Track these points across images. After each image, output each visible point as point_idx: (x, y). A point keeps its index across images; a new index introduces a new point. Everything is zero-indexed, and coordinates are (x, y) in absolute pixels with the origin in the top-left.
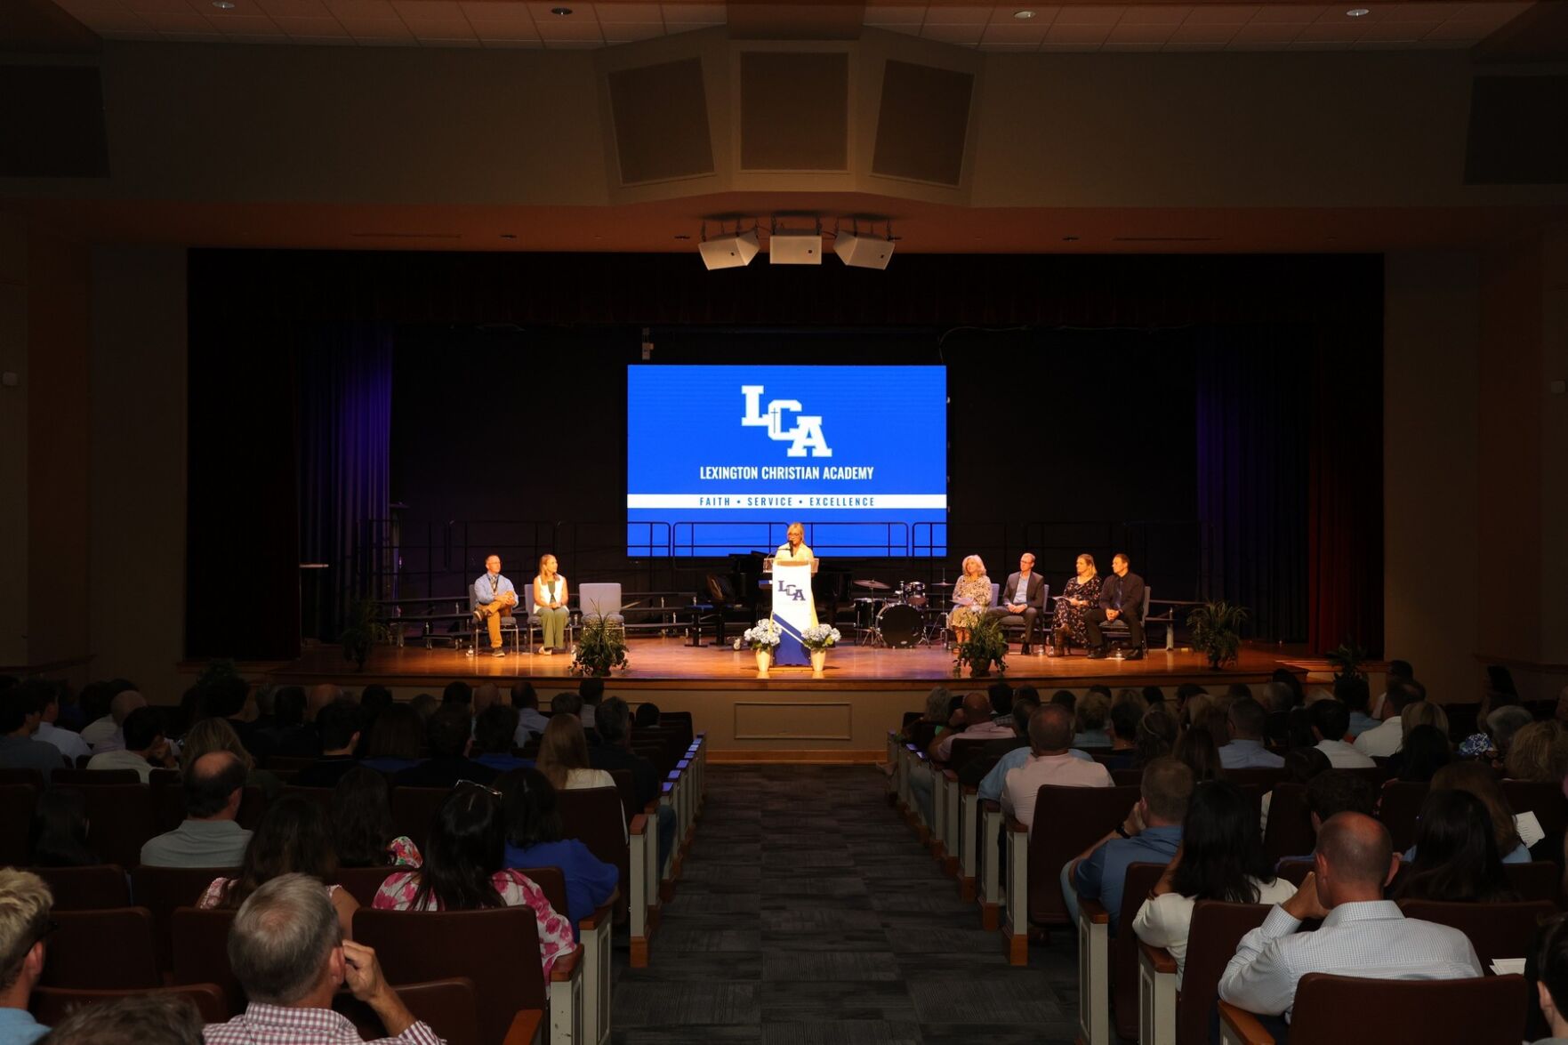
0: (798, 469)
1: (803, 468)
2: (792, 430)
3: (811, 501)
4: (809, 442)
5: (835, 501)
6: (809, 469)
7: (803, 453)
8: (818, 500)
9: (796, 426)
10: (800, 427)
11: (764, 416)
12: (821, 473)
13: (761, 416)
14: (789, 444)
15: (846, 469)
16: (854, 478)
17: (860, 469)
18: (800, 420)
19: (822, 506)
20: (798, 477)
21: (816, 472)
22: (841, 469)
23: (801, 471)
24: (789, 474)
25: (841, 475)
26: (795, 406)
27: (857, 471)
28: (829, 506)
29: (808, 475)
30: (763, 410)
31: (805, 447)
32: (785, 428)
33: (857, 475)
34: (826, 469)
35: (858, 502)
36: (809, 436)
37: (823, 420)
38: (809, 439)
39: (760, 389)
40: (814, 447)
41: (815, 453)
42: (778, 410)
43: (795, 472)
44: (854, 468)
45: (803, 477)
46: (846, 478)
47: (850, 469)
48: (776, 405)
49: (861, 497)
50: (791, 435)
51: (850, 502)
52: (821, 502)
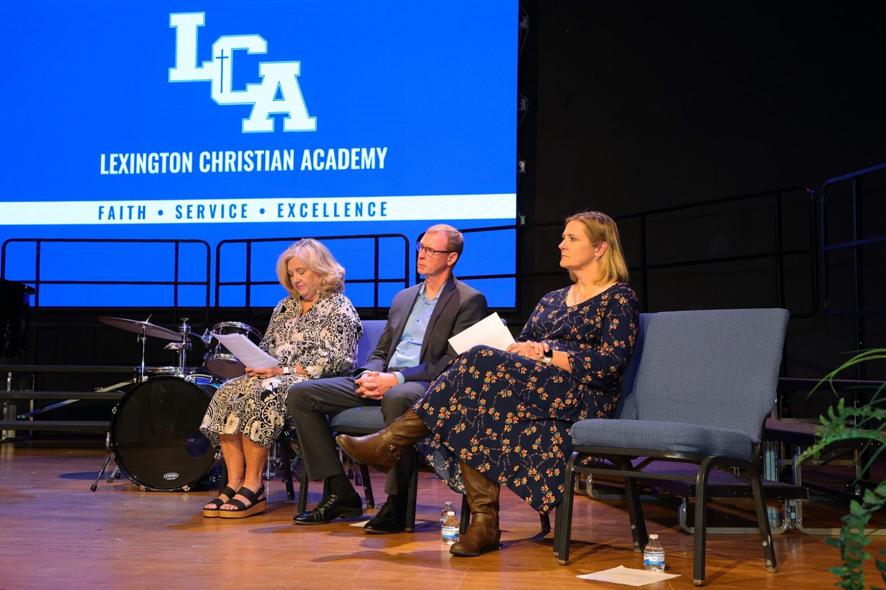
0: (259, 153)
1: (268, 152)
2: (250, 87)
3: (280, 210)
4: (279, 107)
5: (320, 208)
6: (277, 153)
7: (268, 126)
8: (292, 207)
9: (258, 80)
10: (265, 81)
11: (206, 64)
12: (298, 160)
13: (199, 64)
14: (246, 110)
15: (341, 151)
16: (354, 167)
17: (364, 151)
18: (265, 69)
19: (298, 219)
20: (259, 169)
21: (289, 159)
22: (331, 152)
23: (263, 156)
24: (244, 162)
25: (331, 163)
26: (256, 44)
27: (359, 154)
28: (310, 218)
29: (276, 164)
30: (204, 54)
31: (271, 116)
32: (239, 84)
33: (358, 163)
34: (307, 153)
35: (359, 209)
36: (279, 96)
37: (303, 69)
38: (279, 103)
39: (199, 19)
40: (287, 115)
41: (289, 126)
42: (228, 53)
43: (254, 159)
44: (354, 151)
45: (267, 169)
46: (341, 167)
47: (346, 151)
48: (226, 45)
49: (365, 201)
50: (250, 94)
51: (347, 209)
52: (297, 210)
